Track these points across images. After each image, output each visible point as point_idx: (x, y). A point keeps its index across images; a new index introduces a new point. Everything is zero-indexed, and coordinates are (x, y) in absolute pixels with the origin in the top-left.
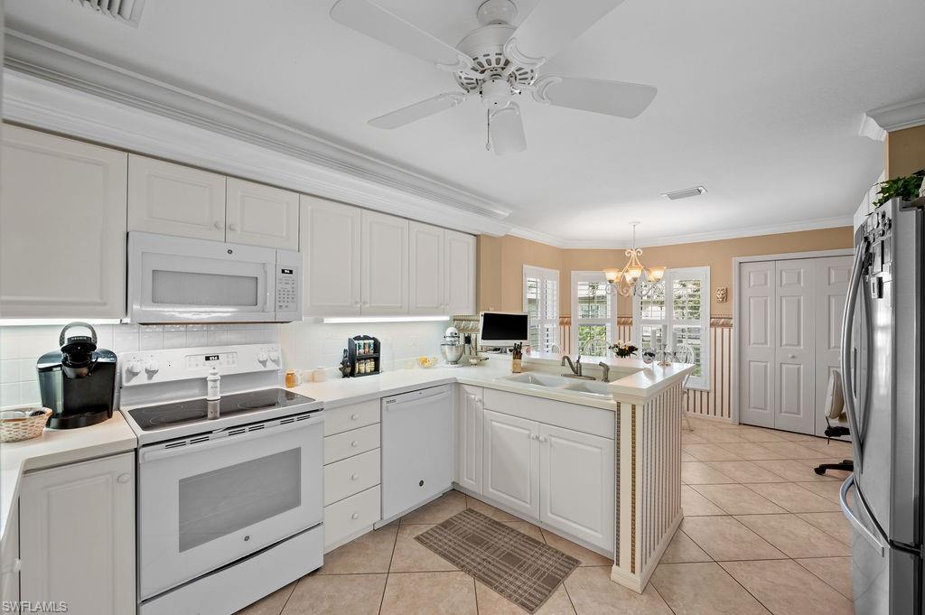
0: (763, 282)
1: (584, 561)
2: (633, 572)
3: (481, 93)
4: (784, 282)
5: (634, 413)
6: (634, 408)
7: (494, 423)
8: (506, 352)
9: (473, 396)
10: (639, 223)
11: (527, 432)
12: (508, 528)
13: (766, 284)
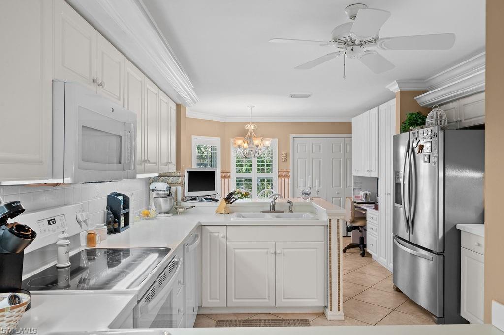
0: (304, 150)
1: (310, 318)
2: (339, 310)
3: (352, 50)
4: (314, 151)
5: (338, 224)
6: (338, 221)
7: (236, 251)
8: (202, 201)
9: (216, 234)
10: (254, 106)
11: (266, 251)
12: (253, 320)
13: (305, 151)
